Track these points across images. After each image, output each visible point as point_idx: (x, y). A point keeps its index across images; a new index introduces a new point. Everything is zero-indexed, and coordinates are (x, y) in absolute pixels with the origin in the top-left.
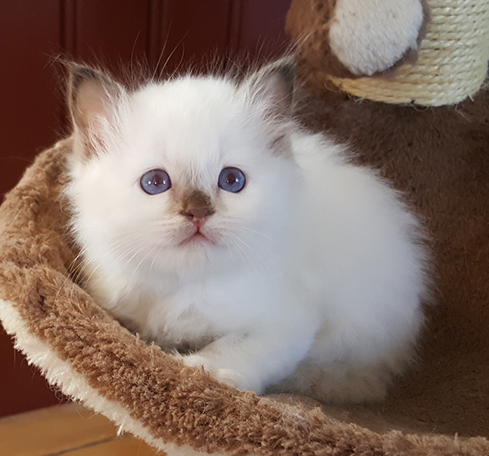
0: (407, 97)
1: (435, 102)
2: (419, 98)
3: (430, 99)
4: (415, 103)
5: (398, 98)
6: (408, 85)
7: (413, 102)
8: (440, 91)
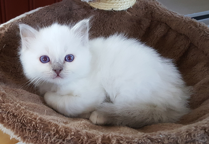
0: (110, 8)
1: (120, 9)
2: (114, 8)
3: (118, 8)
4: (113, 10)
5: (108, 8)
6: (111, 4)
7: (112, 9)
8: (121, 6)
